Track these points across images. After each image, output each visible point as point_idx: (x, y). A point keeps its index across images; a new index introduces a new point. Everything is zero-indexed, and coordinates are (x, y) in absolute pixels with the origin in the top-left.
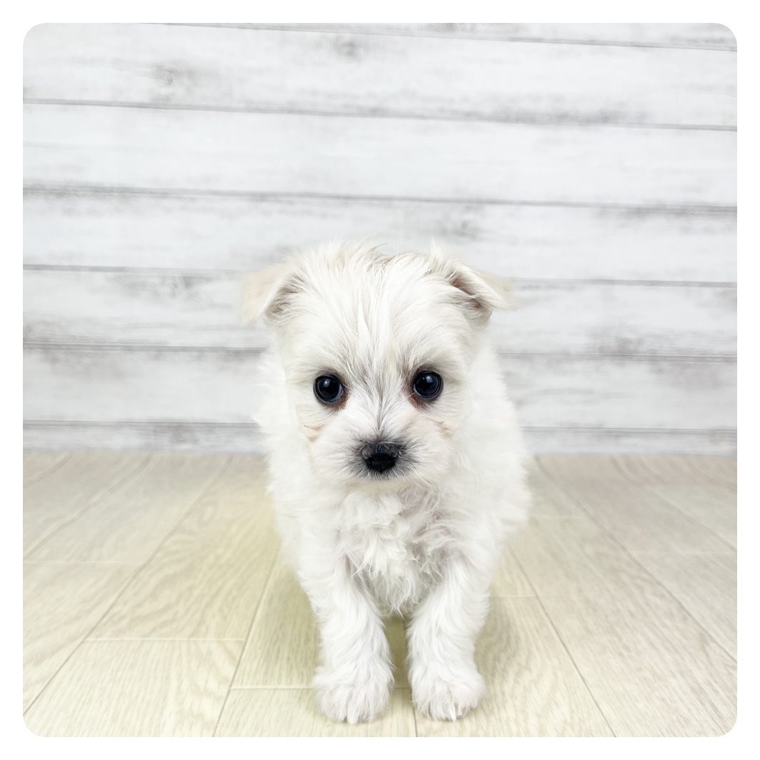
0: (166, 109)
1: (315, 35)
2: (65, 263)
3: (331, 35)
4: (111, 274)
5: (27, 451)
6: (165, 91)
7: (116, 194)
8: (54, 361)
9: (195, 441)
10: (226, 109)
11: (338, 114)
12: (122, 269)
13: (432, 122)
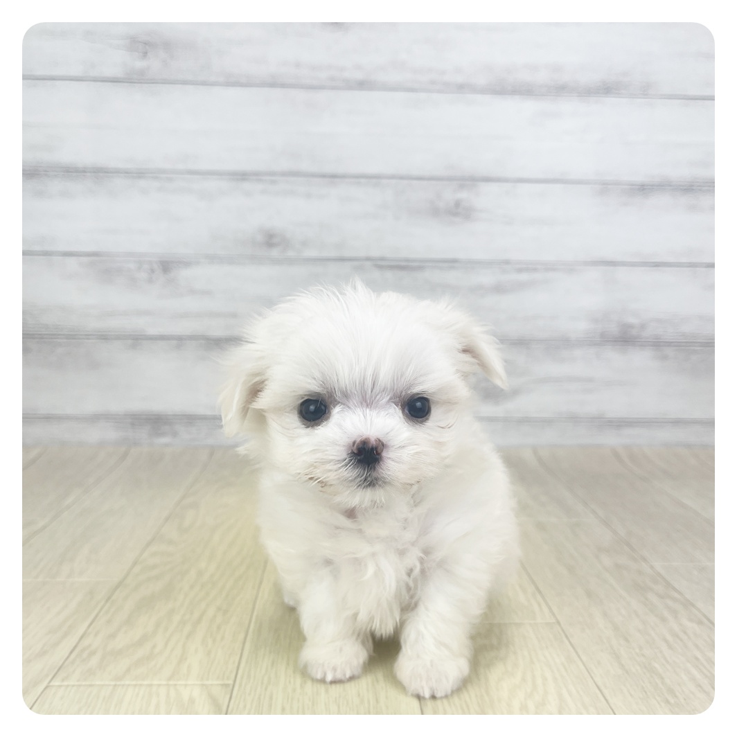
0: (141, 83)
4: (85, 259)
6: (139, 64)
7: (89, 174)
10: (204, 83)
11: (323, 87)
12: (96, 254)
13: (422, 96)
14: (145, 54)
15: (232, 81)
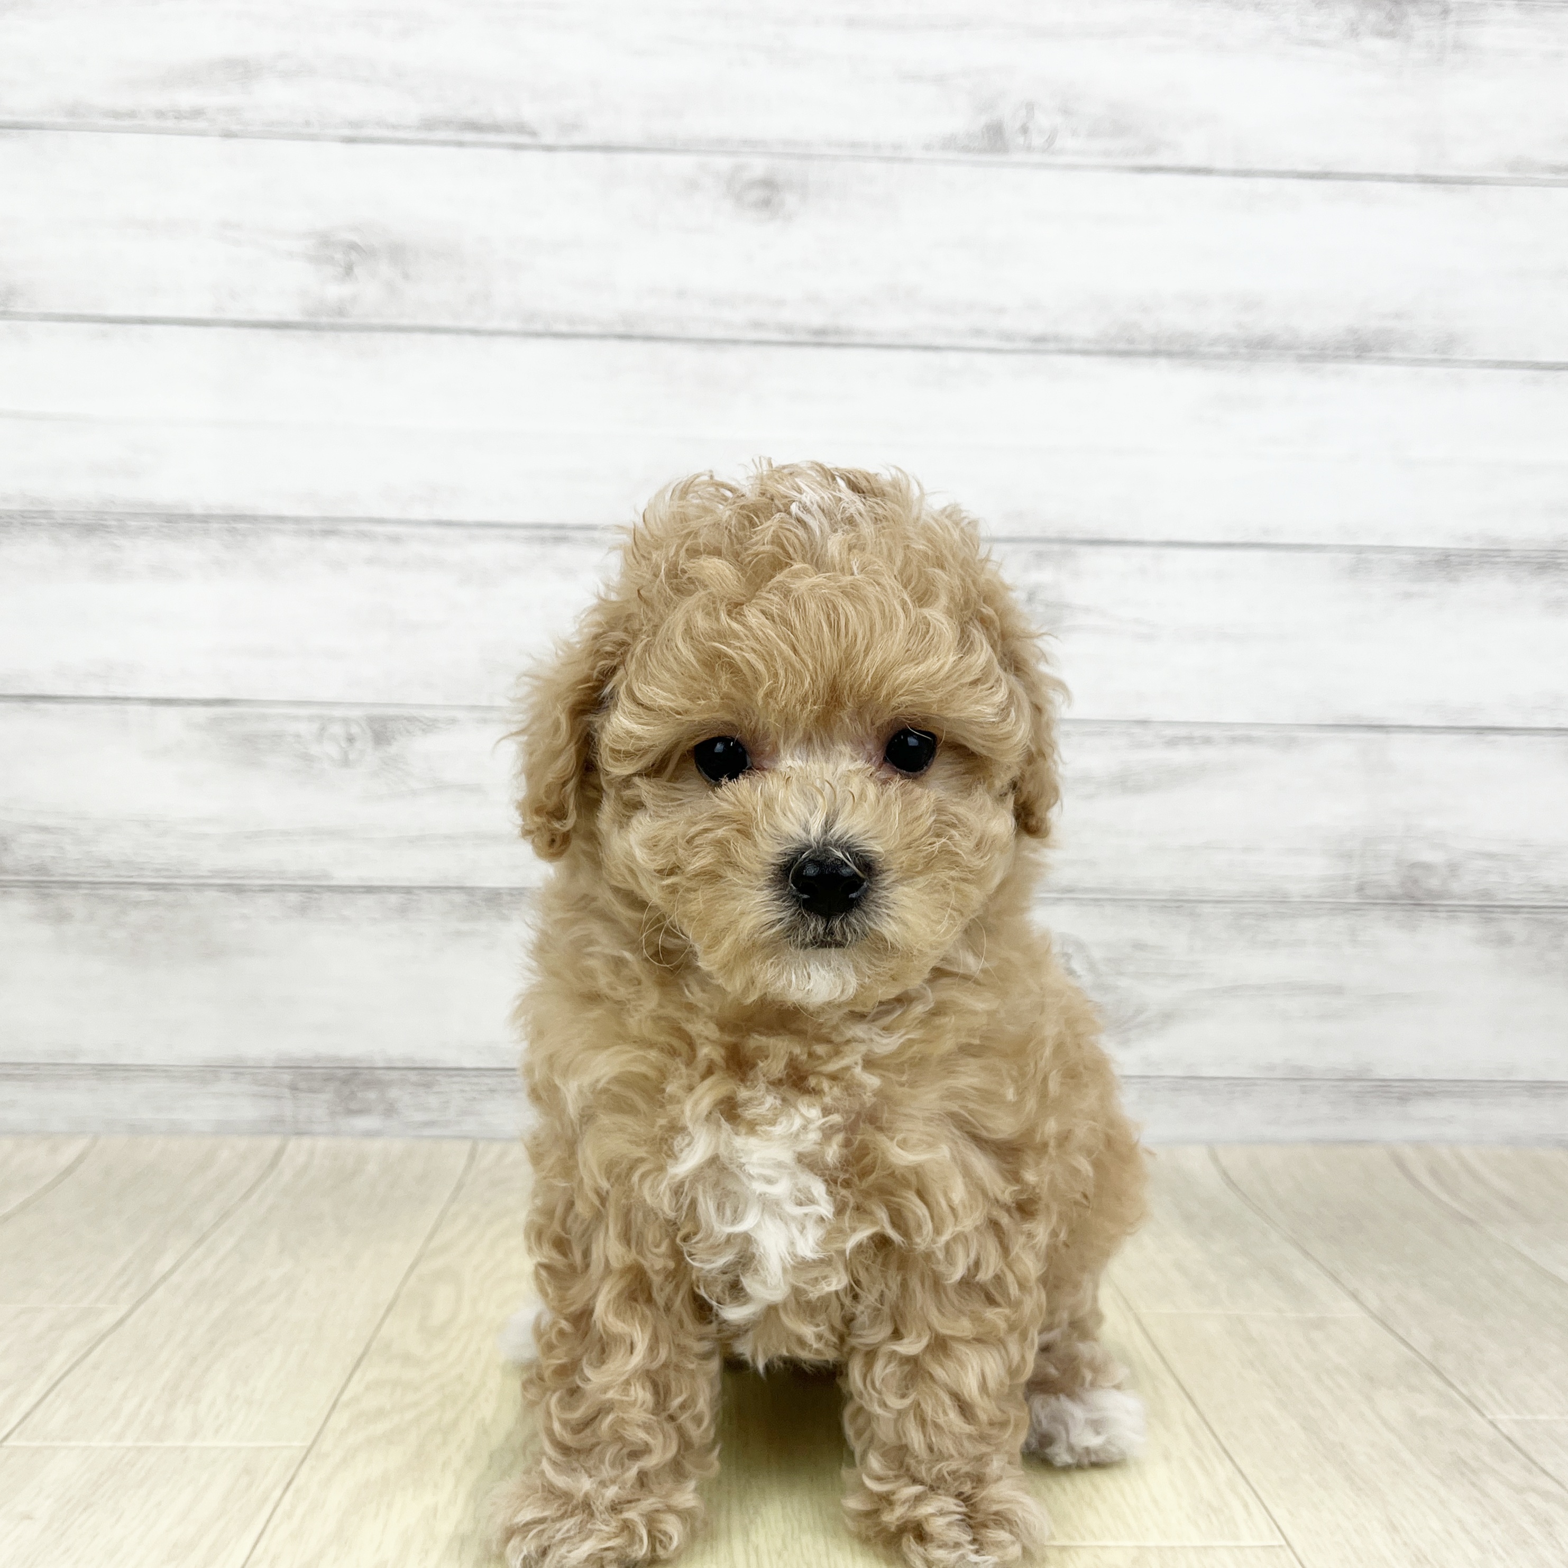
1: (683, 164)
2: (95, 690)
3: (723, 163)
4: (201, 713)
6: (335, 291)
7: (215, 525)
8: (63, 917)
10: (475, 332)
11: (735, 342)
12: (225, 702)
13: (954, 360)
14: (349, 270)
15: (538, 327)
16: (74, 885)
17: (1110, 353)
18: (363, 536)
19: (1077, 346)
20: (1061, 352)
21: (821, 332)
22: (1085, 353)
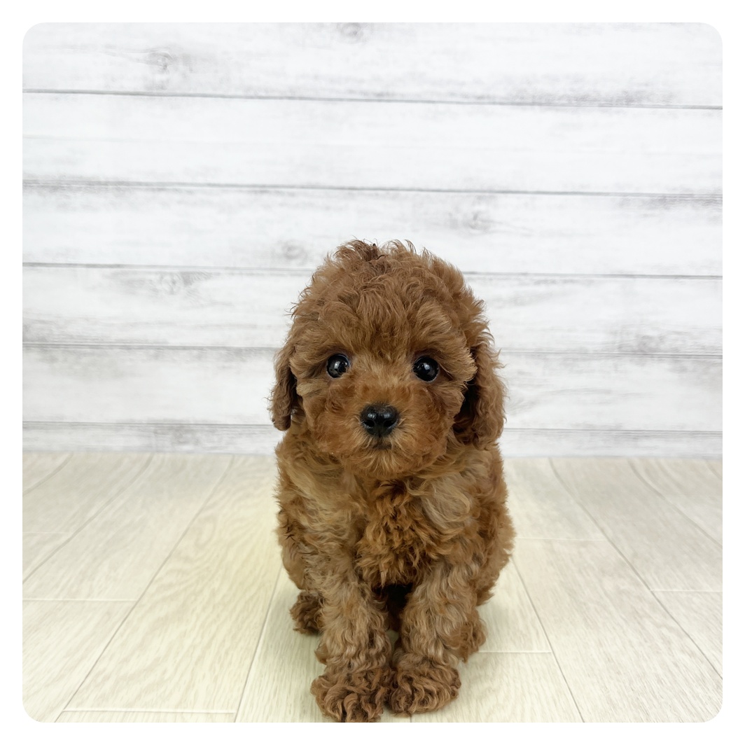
0: (161, 96)
2: (61, 260)
4: (108, 271)
5: (26, 451)
6: (159, 78)
7: (110, 187)
8: (53, 360)
9: (197, 442)
10: (223, 97)
11: (341, 100)
12: (118, 266)
13: (441, 107)
14: (165, 66)
15: (252, 93)
16: (57, 346)
17: (513, 104)
18: (176, 190)
19: (497, 100)
20: (490, 103)
21: (380, 95)
22: (501, 104)
